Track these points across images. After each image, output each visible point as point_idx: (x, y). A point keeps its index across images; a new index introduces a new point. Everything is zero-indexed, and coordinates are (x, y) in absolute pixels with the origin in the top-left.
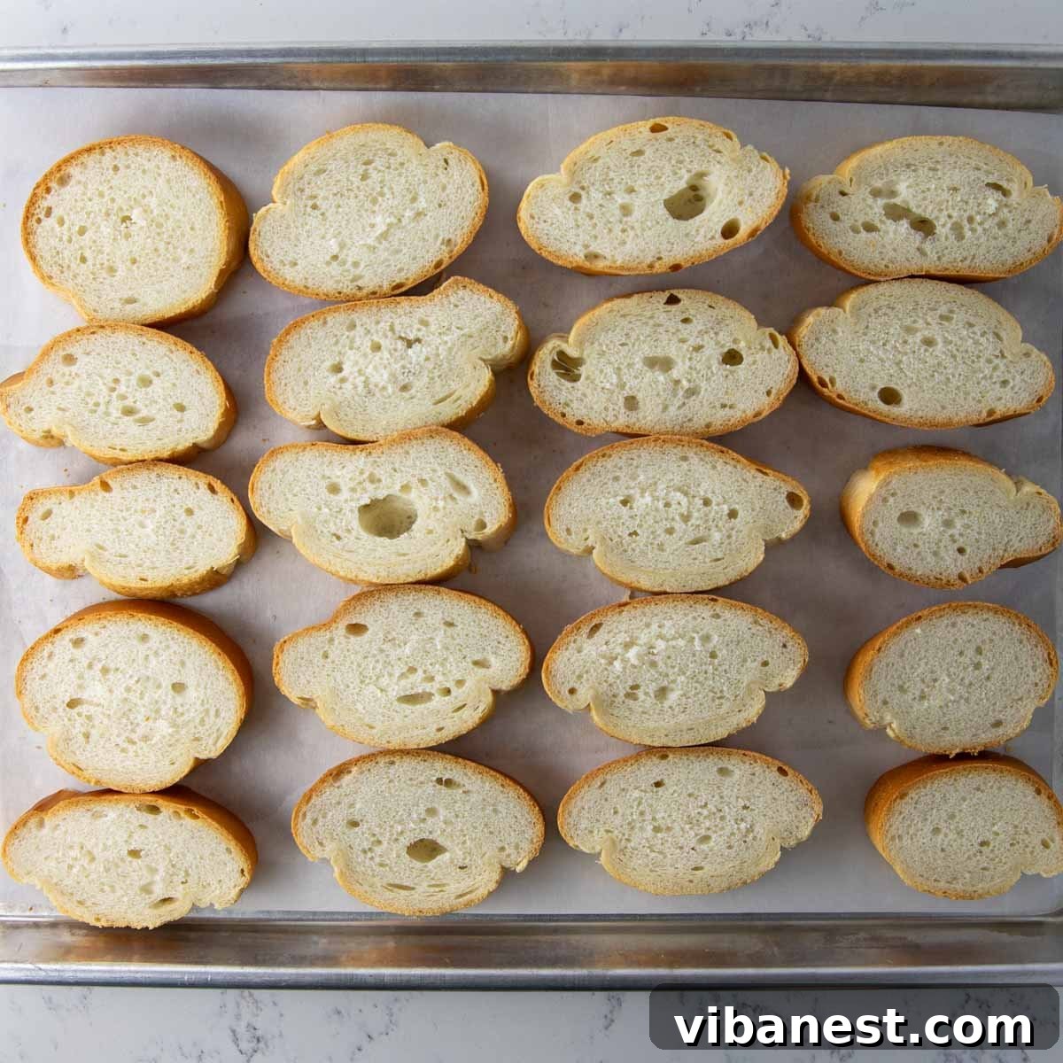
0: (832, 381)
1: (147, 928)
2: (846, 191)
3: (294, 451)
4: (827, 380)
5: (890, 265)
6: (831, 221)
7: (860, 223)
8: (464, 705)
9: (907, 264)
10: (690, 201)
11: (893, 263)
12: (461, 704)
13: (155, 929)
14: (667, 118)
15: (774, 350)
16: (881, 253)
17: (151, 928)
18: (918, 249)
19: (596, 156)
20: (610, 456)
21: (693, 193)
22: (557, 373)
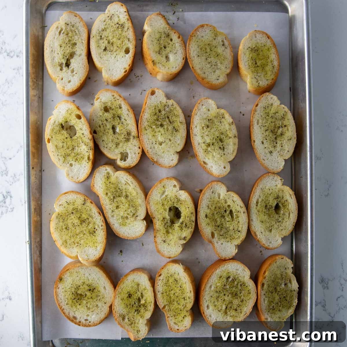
0: (125, 69)
1: (298, 287)
2: (61, 78)
3: (157, 245)
4: (125, 70)
5: (84, 65)
6: (71, 83)
7: (71, 74)
8: (233, 200)
9: (84, 60)
10: (71, 130)
11: (83, 64)
12: (232, 201)
13: (299, 285)
14: (46, 138)
15: (100, 98)
16: (80, 68)
17: (298, 286)
18: (79, 56)
19: (58, 159)
20: (148, 150)
21: (68, 129)
22: (127, 159)
